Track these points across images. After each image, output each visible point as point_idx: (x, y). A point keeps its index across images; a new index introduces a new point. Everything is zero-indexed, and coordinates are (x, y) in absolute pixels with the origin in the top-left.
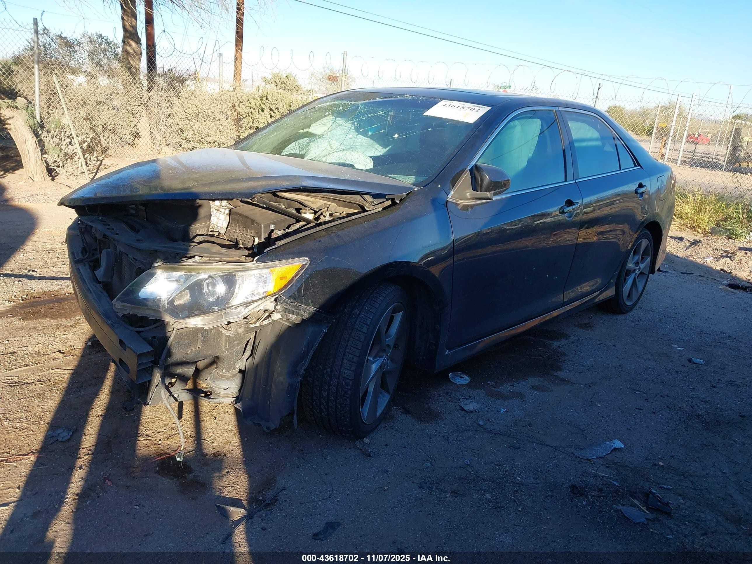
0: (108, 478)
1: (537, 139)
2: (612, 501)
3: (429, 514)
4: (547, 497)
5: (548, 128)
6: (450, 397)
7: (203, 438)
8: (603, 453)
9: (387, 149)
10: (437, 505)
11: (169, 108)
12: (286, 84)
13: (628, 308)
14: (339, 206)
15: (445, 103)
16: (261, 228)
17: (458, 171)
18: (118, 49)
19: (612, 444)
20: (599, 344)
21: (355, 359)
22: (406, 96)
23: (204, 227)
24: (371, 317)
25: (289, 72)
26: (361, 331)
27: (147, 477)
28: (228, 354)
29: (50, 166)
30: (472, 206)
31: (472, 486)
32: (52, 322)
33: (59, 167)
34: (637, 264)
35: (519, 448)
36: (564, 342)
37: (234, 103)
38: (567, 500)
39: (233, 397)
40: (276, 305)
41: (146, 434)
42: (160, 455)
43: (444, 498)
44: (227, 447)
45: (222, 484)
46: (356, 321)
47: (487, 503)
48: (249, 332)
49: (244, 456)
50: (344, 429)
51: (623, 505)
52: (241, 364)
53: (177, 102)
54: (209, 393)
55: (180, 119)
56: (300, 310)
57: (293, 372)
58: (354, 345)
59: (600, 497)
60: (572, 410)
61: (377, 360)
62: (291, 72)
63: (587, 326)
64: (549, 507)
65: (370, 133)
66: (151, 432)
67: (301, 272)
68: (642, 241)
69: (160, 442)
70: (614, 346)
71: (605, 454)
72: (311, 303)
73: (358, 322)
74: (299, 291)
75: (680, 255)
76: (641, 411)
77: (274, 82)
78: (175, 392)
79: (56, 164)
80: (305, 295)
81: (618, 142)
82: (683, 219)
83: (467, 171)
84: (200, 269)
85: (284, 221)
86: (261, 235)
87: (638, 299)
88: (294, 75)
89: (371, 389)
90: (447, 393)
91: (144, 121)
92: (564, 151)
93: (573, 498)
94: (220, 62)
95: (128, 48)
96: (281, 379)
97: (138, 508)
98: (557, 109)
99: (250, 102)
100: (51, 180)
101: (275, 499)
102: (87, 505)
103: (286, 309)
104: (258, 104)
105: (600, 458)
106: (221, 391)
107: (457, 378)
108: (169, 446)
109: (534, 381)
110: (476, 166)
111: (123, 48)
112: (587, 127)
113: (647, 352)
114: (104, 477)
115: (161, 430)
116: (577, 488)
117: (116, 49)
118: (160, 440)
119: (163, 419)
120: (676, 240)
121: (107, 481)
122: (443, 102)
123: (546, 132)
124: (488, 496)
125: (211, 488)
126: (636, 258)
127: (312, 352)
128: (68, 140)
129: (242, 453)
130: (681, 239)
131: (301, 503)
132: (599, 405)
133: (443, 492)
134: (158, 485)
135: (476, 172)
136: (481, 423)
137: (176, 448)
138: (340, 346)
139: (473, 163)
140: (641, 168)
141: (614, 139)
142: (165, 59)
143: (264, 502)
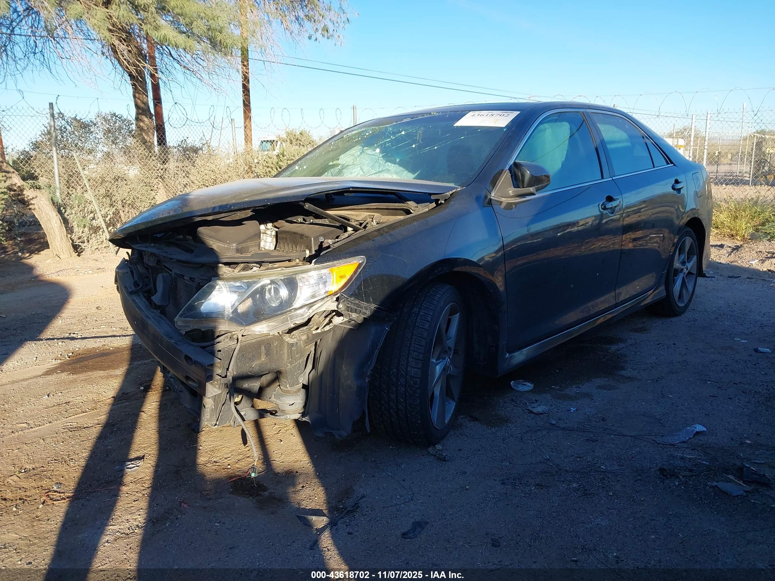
0: (183, 502)
1: (567, 142)
2: (706, 479)
3: (518, 506)
4: (636, 481)
5: (577, 130)
6: (516, 403)
7: (272, 460)
8: (685, 438)
9: (416, 174)
10: (524, 498)
11: (186, 178)
12: (300, 141)
13: (681, 309)
14: (383, 215)
15: (474, 114)
16: (311, 240)
17: (496, 172)
18: (133, 125)
19: (693, 428)
20: (658, 344)
21: (421, 357)
22: (432, 113)
23: (255, 245)
24: (432, 314)
25: (303, 129)
26: (423, 328)
27: (222, 498)
28: (291, 368)
29: (75, 242)
30: (515, 203)
31: (556, 478)
32: (102, 373)
33: (84, 243)
34: (683, 263)
35: (597, 441)
36: (621, 345)
37: (250, 165)
38: (658, 482)
39: (299, 413)
40: (339, 304)
41: (213, 461)
42: (231, 478)
43: (529, 491)
44: (297, 466)
45: (299, 498)
46: (416, 319)
47: (575, 492)
48: (309, 343)
49: (316, 471)
50: (415, 433)
51: (718, 482)
52: (303, 379)
53: (193, 171)
54: (274, 412)
55: (198, 187)
56: (362, 308)
57: (360, 374)
58: (418, 342)
59: (692, 476)
60: (644, 403)
61: (441, 362)
62: (305, 128)
63: (642, 330)
64: (640, 490)
65: (398, 160)
66: (218, 458)
67: (359, 270)
68: (685, 239)
69: (229, 467)
70: (674, 344)
71: (688, 438)
72: (371, 300)
73: (418, 320)
74: (359, 288)
75: (723, 261)
76: (716, 398)
77: (288, 140)
78: (242, 410)
79: (80, 240)
80: (365, 292)
81: (647, 141)
82: (719, 228)
83: (506, 170)
84: (261, 276)
85: (332, 232)
86: (311, 247)
87: (690, 300)
88: (308, 132)
89: (437, 392)
90: (512, 400)
91: (162, 193)
92: (597, 149)
93: (664, 480)
94: (232, 127)
95: (142, 124)
96: (349, 382)
97: (219, 525)
98: (584, 110)
99: (267, 162)
100: (78, 255)
101: (356, 506)
102: (167, 527)
103: (348, 307)
104: (274, 163)
105: (683, 442)
106: (288, 408)
107: (519, 386)
108: (239, 470)
109: (598, 381)
110: (515, 164)
111: (136, 125)
112: (615, 129)
113: (710, 347)
114: (179, 501)
115: (228, 456)
116: (666, 470)
117: (130, 126)
118: (229, 465)
119: (228, 446)
120: (716, 247)
121: (183, 504)
122: (471, 113)
123: (576, 135)
124: (575, 485)
125: (289, 502)
126: (682, 257)
127: (377, 352)
128: (92, 215)
129: (314, 468)
130: (722, 246)
131: (383, 508)
132: (670, 396)
133: (528, 486)
134: (234, 504)
135: (516, 170)
136: (554, 422)
137: (247, 470)
138: (404, 346)
139: (511, 162)
140: (675, 165)
141: (643, 137)
142: (179, 129)
143: (345, 509)
